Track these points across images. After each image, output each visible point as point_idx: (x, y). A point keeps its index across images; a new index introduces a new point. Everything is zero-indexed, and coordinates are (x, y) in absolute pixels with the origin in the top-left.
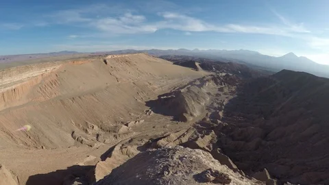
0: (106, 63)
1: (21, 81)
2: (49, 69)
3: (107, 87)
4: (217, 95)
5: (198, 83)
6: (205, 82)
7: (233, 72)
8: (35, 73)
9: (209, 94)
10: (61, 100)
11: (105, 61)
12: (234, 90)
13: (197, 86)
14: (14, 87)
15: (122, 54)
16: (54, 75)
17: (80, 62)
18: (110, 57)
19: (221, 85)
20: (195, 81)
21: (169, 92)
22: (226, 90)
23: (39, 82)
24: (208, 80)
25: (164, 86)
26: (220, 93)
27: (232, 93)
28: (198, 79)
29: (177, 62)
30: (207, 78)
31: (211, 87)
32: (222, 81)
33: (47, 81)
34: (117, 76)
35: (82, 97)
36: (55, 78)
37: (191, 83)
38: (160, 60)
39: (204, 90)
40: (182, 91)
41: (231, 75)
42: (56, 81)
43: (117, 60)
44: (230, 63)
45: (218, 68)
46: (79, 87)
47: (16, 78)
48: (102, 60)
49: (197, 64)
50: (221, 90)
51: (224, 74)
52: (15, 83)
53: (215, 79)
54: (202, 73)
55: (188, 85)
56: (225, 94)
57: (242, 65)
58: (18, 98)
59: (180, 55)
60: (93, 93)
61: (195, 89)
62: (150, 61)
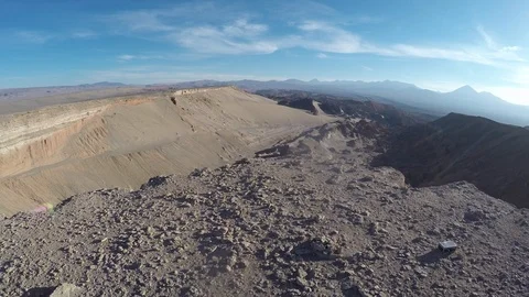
0: (175, 103)
1: (54, 129)
2: (93, 111)
3: (178, 139)
4: (344, 152)
5: (316, 133)
6: (327, 131)
7: (372, 116)
8: (72, 117)
9: (332, 150)
10: (113, 157)
11: (173, 100)
12: (371, 144)
13: (314, 138)
14: (44, 137)
15: (198, 88)
16: (99, 121)
17: (135, 101)
18: (179, 93)
19: (352, 136)
20: (311, 131)
21: (270, 147)
22: (359, 145)
23: (78, 129)
24: (331, 130)
25: (262, 137)
26: (349, 148)
27: (368, 148)
28: (317, 128)
29: (283, 102)
30: (330, 126)
31: (335, 139)
32: (354, 131)
33: (90, 129)
34: (193, 123)
35: (143, 153)
36: (102, 125)
37: (305, 134)
38: (257, 98)
39: (325, 144)
40: (291, 145)
41: (368, 121)
42: (103, 128)
43: (191, 98)
44: (369, 103)
45: (348, 111)
46: (137, 138)
47: (46, 125)
48: (168, 98)
49: (315, 104)
50: (351, 144)
51: (357, 120)
52: (45, 131)
53: (342, 128)
54: (323, 118)
55: (300, 136)
56: (357, 150)
57: (386, 106)
58: (50, 153)
59: (288, 89)
60: (158, 148)
61: (310, 143)
62: (241, 100)
